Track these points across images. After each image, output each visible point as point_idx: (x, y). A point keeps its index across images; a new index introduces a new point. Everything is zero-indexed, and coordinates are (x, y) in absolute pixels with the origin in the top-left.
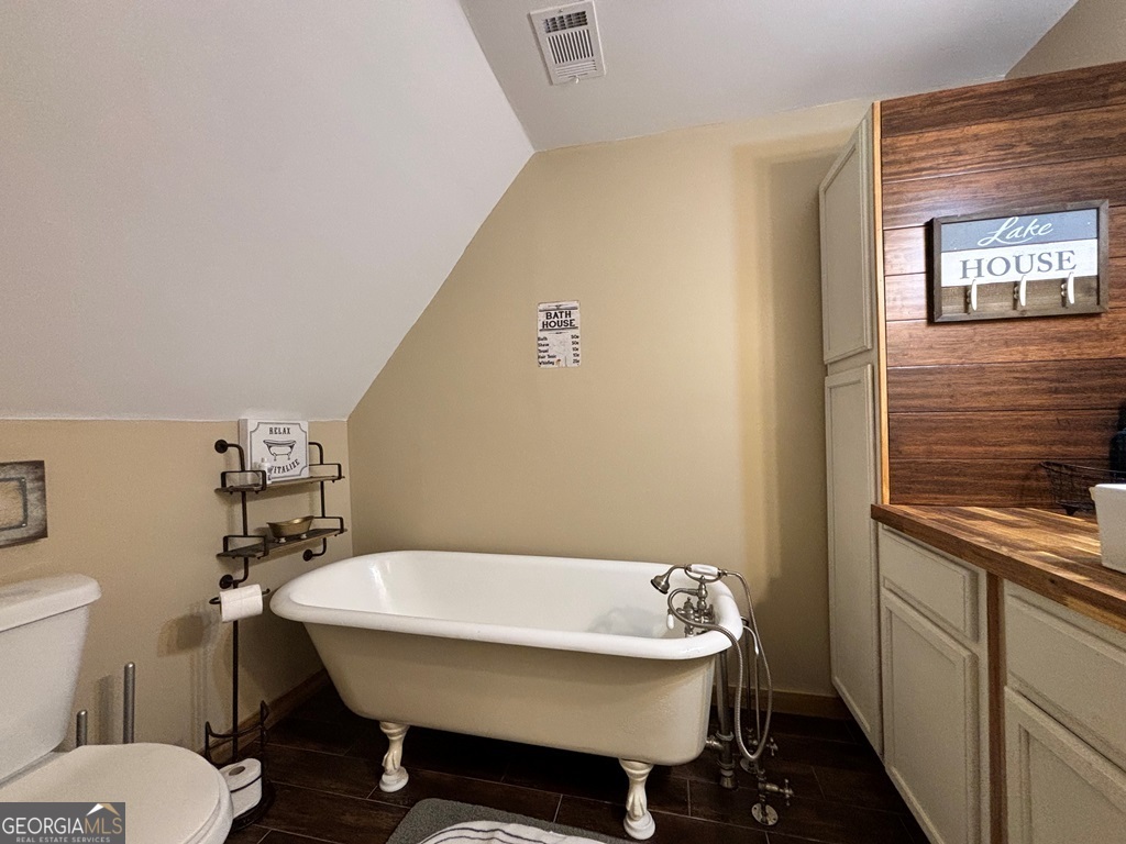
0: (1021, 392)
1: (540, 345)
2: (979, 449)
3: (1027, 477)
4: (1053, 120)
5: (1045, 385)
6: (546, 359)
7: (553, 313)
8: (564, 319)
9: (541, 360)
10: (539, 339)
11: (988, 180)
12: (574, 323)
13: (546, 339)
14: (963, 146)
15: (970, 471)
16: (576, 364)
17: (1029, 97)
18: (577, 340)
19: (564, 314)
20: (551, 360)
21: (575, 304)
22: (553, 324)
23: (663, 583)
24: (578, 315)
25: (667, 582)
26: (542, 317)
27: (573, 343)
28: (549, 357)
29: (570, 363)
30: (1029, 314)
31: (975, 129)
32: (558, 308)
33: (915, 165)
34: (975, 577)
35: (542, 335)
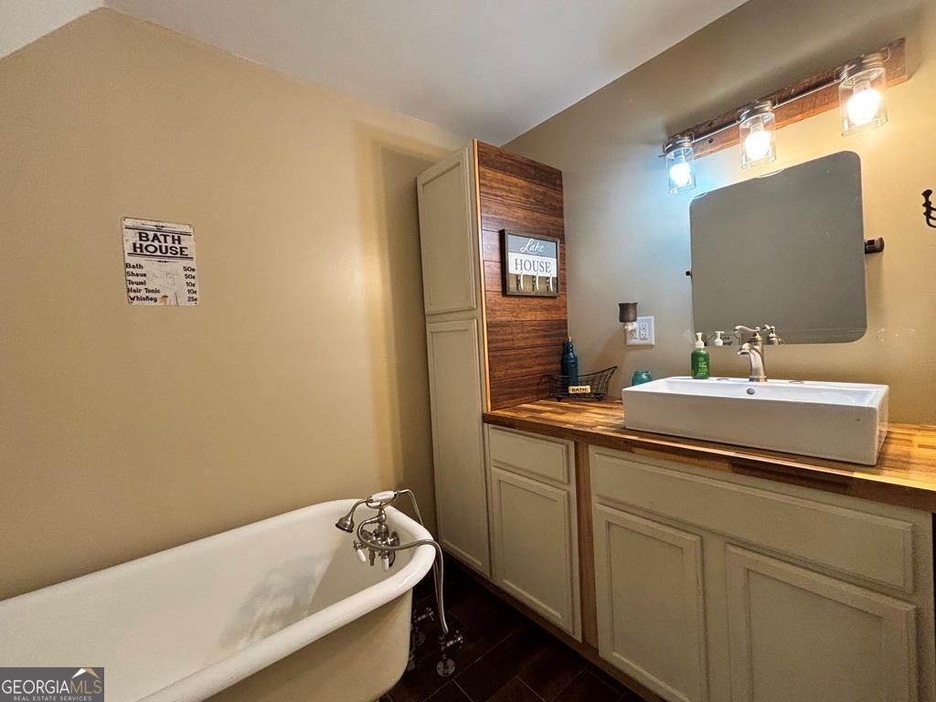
0: (536, 337)
1: (128, 274)
2: (524, 371)
3: (538, 384)
4: (541, 189)
5: (542, 333)
6: (143, 294)
7: (151, 235)
8: (170, 244)
9: (132, 295)
10: (127, 265)
11: (521, 213)
12: (186, 252)
13: (141, 267)
14: (512, 188)
15: (522, 384)
16: (193, 303)
17: (533, 172)
18: (193, 273)
19: (169, 239)
20: (151, 295)
21: (186, 229)
22: (151, 249)
23: (349, 523)
24: (193, 243)
25: (352, 521)
26: (132, 237)
27: (187, 277)
28: (147, 290)
29: (183, 301)
30: (539, 295)
31: (516, 180)
32: (159, 229)
33: (493, 192)
34: (567, 447)
35: (133, 260)
